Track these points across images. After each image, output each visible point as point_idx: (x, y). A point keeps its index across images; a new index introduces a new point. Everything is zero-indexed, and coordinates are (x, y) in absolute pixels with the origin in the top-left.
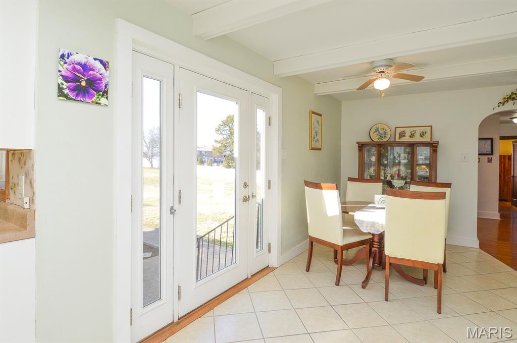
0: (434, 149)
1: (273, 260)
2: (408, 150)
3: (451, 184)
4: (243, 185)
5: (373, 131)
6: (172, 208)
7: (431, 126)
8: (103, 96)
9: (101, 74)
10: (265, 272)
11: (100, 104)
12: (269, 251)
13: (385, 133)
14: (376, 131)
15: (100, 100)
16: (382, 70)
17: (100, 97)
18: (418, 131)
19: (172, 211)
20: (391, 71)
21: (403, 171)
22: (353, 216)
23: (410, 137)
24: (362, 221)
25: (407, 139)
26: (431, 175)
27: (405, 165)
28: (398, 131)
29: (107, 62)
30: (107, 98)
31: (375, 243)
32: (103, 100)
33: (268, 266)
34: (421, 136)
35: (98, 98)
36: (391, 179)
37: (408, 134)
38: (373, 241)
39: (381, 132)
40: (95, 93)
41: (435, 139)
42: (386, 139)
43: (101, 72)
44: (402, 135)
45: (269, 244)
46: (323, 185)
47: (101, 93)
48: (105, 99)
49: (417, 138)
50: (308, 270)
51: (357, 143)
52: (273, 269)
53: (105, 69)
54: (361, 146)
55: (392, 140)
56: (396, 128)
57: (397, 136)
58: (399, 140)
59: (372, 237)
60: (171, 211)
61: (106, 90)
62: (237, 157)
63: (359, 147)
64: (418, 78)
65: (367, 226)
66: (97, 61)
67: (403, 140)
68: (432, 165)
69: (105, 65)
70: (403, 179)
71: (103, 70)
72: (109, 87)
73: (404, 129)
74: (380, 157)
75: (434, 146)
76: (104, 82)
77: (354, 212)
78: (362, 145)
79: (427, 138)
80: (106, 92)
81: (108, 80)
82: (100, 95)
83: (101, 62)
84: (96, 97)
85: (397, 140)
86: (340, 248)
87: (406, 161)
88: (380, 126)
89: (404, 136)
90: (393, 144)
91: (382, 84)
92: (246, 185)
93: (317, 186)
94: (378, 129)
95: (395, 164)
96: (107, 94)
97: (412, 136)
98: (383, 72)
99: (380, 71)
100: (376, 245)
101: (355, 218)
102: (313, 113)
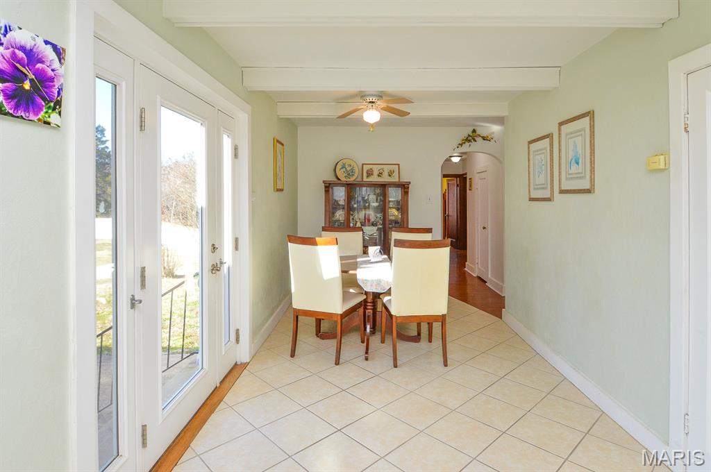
0: (406, 190)
1: (243, 352)
2: (378, 191)
3: (431, 229)
4: (211, 248)
5: (339, 167)
6: (133, 299)
7: (399, 165)
8: (54, 109)
9: (53, 70)
10: (235, 373)
11: (49, 123)
12: (237, 340)
13: (352, 170)
14: (342, 168)
15: (49, 117)
16: (374, 100)
17: (50, 111)
18: (387, 169)
19: (133, 303)
20: (381, 104)
21: (372, 215)
22: (356, 275)
23: (379, 176)
24: (366, 280)
25: (374, 179)
26: (402, 219)
27: (376, 209)
28: (366, 168)
29: (63, 49)
30: (60, 113)
31: (369, 304)
32: (54, 118)
33: (236, 364)
34: (390, 176)
35: (47, 112)
36: (362, 225)
37: (376, 173)
38: (367, 302)
39: (348, 169)
40: (43, 104)
41: (404, 179)
42: (354, 178)
43: (53, 67)
44: (370, 173)
45: (238, 330)
46: (318, 239)
47: (52, 104)
48: (57, 115)
49: (385, 179)
50: (293, 355)
51: (324, 182)
52: (245, 366)
53: (60, 61)
54: (328, 187)
55: (359, 179)
56: (363, 164)
57: (365, 174)
58: (367, 180)
59: (365, 297)
60: (131, 302)
61: (59, 98)
62: (204, 206)
63: (326, 187)
64: (403, 114)
65: (372, 285)
66: (49, 47)
67: (370, 179)
68: (403, 207)
69: (59, 52)
70: (373, 225)
71: (56, 64)
72: (63, 93)
73: (371, 166)
74: (350, 198)
75: (404, 187)
76: (57, 85)
77: (355, 270)
78: (330, 184)
79: (395, 179)
80: (58, 103)
81: (62, 80)
82: (49, 107)
83: (55, 47)
84: (45, 110)
85: (365, 179)
86: (339, 318)
87: (376, 204)
88: (348, 162)
89: (372, 174)
90: (361, 185)
91: (372, 116)
92: (214, 248)
93: (309, 241)
94: (344, 164)
95: (365, 208)
96: (60, 107)
97: (380, 175)
98: (373, 102)
99: (371, 100)
100: (370, 306)
101: (358, 277)
102: (278, 141)
